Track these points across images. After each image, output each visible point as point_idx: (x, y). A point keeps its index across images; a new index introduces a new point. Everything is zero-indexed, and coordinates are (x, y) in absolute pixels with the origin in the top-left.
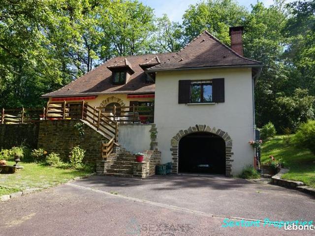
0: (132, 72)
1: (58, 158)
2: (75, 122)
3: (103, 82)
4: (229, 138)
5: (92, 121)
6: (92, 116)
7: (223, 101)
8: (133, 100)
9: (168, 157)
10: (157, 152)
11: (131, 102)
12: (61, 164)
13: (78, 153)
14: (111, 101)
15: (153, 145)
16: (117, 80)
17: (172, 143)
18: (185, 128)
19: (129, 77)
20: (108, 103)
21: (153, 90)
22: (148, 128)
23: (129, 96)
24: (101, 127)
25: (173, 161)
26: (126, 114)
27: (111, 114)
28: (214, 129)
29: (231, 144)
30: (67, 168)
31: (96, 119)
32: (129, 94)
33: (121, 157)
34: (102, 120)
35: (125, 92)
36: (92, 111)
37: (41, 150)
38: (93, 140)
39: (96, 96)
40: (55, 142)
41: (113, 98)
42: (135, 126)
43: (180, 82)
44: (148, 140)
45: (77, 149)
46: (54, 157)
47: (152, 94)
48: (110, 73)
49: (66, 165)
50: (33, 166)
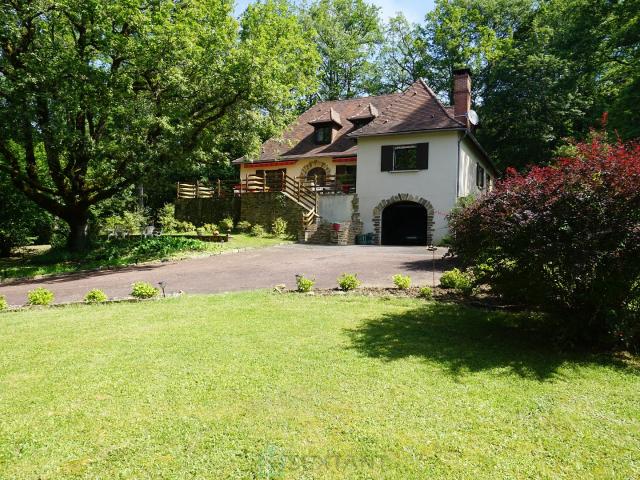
0: (339, 127)
1: (262, 230)
2: (276, 194)
3: (303, 141)
4: (431, 206)
5: (292, 193)
6: (292, 188)
7: (427, 168)
8: (339, 164)
9: (369, 227)
10: (358, 222)
11: (337, 167)
12: (265, 234)
13: (281, 224)
14: (313, 166)
15: (355, 215)
16: (321, 138)
17: (374, 213)
18: (387, 197)
19: (335, 134)
20: (310, 169)
21: (355, 152)
22: (350, 198)
23: (335, 159)
24: (301, 199)
25: (374, 232)
26: (330, 183)
27: (313, 184)
28: (417, 198)
29: (433, 213)
30: (272, 238)
31: (296, 190)
32: (335, 158)
33: (321, 227)
34: (301, 191)
35: (331, 154)
36: (292, 182)
37: (246, 223)
38: (294, 211)
39: (296, 161)
40: (258, 215)
41: (316, 162)
42: (337, 197)
43: (383, 147)
44: (349, 210)
45: (279, 220)
46: (258, 228)
47: (354, 157)
48: (312, 129)
49: (271, 235)
50: (241, 237)
